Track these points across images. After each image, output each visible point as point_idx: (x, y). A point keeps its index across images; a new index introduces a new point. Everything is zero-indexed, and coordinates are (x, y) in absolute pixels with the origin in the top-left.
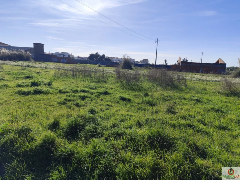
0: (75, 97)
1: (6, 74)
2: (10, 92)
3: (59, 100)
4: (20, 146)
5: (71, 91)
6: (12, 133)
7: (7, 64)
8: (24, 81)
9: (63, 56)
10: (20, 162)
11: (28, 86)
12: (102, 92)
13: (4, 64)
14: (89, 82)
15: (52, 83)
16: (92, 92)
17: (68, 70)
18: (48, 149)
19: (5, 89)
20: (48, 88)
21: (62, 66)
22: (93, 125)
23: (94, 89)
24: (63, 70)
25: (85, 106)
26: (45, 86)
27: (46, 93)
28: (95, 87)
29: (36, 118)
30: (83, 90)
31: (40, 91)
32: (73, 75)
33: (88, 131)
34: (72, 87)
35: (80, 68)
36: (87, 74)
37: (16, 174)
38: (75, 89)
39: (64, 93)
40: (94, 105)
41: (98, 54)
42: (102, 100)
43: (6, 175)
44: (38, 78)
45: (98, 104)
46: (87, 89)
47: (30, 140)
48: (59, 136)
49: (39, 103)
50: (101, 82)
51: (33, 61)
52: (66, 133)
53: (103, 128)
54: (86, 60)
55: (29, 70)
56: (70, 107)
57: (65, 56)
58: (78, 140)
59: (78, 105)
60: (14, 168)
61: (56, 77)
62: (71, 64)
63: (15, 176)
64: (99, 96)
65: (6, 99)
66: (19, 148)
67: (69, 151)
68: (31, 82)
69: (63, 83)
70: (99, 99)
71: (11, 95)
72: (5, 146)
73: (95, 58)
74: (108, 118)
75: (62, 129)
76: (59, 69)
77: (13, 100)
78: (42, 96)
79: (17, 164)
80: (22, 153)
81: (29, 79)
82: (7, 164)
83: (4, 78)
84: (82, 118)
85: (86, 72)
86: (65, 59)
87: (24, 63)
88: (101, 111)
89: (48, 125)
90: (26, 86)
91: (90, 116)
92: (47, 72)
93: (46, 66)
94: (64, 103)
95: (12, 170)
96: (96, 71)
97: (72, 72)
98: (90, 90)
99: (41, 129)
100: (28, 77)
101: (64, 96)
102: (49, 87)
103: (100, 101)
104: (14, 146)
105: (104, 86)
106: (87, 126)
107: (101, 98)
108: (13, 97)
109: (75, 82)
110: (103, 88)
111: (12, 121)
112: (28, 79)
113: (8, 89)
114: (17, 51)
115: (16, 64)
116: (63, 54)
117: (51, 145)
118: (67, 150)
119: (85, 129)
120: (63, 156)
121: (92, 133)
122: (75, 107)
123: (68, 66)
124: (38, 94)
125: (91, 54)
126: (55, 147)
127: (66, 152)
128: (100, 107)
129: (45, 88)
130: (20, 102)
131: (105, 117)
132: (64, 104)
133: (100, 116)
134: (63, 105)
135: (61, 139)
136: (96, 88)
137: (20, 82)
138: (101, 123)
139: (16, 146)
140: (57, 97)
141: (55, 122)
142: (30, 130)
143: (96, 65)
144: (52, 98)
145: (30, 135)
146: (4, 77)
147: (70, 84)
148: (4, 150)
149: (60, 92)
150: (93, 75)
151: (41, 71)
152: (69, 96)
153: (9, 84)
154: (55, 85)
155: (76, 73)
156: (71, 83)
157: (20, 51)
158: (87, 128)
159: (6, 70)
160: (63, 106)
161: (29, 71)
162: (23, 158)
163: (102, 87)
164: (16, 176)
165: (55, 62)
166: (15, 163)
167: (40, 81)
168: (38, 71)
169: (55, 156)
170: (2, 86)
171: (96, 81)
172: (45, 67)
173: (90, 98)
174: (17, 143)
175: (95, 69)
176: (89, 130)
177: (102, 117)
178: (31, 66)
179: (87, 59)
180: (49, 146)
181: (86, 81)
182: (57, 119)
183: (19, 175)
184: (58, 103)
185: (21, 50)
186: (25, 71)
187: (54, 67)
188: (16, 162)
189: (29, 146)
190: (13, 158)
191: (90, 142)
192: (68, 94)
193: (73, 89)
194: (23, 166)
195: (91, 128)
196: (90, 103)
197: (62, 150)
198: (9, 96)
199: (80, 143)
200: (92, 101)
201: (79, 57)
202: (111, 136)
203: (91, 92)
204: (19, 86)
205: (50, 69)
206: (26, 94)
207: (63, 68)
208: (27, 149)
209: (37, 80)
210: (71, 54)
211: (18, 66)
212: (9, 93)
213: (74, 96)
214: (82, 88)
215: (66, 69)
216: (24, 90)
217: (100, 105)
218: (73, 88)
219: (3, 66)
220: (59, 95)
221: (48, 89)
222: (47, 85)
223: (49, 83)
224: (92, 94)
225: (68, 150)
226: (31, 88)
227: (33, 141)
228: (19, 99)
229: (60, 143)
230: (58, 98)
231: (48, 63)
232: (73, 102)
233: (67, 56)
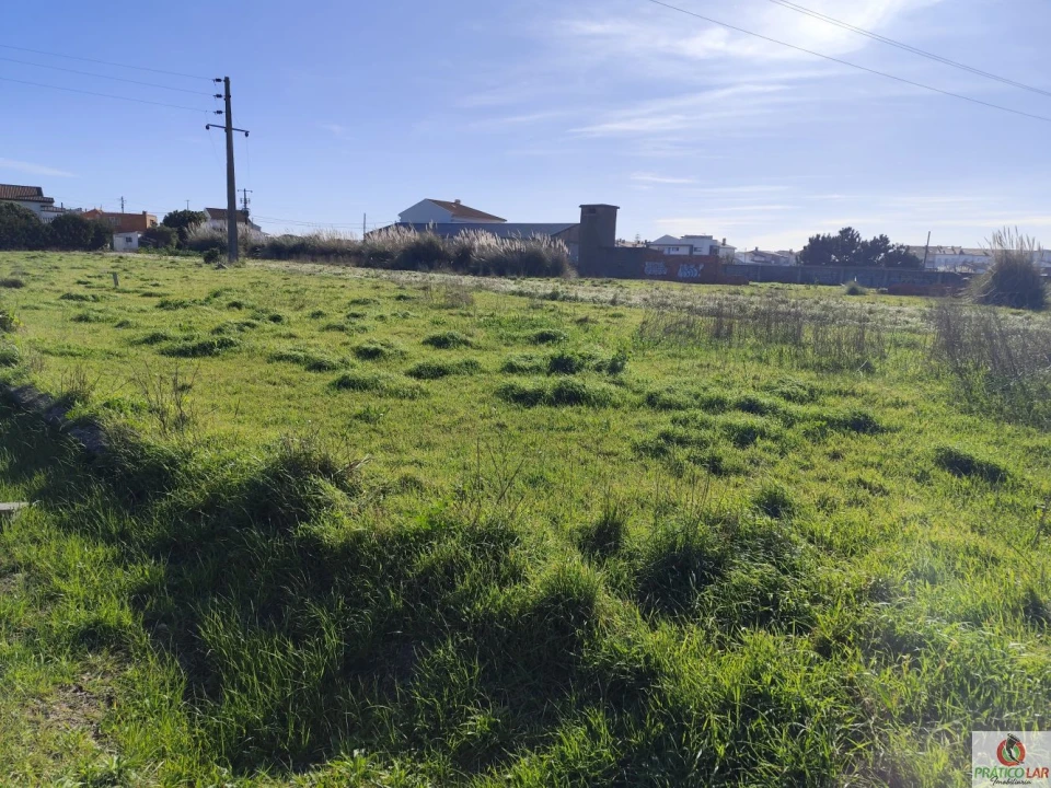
0: (707, 428)
1: (479, 326)
2: (480, 389)
3: (639, 437)
4: (474, 591)
5: (696, 403)
6: (453, 536)
7: (487, 289)
8: (530, 351)
9: (691, 252)
10: (465, 651)
11: (538, 370)
12: (841, 416)
13: (479, 288)
14: (787, 364)
15: (623, 364)
16: (791, 415)
17: (699, 312)
18: (562, 629)
19: (467, 375)
20: (606, 381)
21: (676, 293)
22: (769, 568)
23: (802, 401)
24: (680, 308)
25: (747, 474)
26: (595, 375)
27: (597, 401)
28: (811, 391)
29: (545, 495)
30: (750, 401)
31: (577, 392)
32: (718, 335)
33: (737, 589)
34: (704, 383)
35: (752, 303)
36: (779, 330)
37: (446, 691)
38: (715, 392)
39: (667, 406)
40: (792, 477)
41: (852, 235)
42: (835, 456)
43: (417, 688)
44: (580, 342)
45: (812, 473)
46: (765, 399)
47: (506, 578)
48: (613, 584)
49: (563, 439)
50: (847, 371)
51: (573, 274)
52: (640, 579)
53: (813, 590)
54: (791, 267)
55: (551, 311)
56: (677, 471)
57: (696, 249)
58: (688, 618)
59: (715, 467)
60: (442, 669)
61: (645, 339)
62: (720, 286)
63: (440, 698)
64: (824, 434)
65: (462, 414)
66: (469, 597)
67: (642, 656)
68: (552, 358)
69: (669, 365)
70: (819, 450)
71: (482, 401)
72: (426, 581)
73: (833, 257)
74: (851, 546)
75: (631, 556)
76: (665, 305)
77: (482, 417)
78: (579, 413)
79: (453, 657)
80: (476, 622)
81: (548, 346)
82: (422, 648)
83: (469, 339)
84: (719, 526)
85: (777, 322)
86: (697, 266)
87: (542, 285)
88: (822, 507)
89: (580, 531)
90: (531, 369)
91: (757, 523)
92: (615, 320)
93: (615, 296)
94: (658, 452)
95: (436, 672)
96: (831, 315)
97: (711, 321)
98: (783, 405)
99: (551, 542)
100: (544, 338)
101: (663, 423)
102: (610, 378)
103: (825, 461)
104: (453, 587)
105: (858, 391)
106: (735, 564)
107: (831, 448)
108: (484, 409)
109: (719, 364)
110: (848, 401)
111: (461, 495)
112: (543, 346)
113: (474, 379)
114: (525, 239)
115: (514, 287)
116: (691, 242)
117: (576, 614)
118: (634, 650)
119: (724, 578)
120: (615, 671)
121: (757, 602)
122: (699, 471)
123: (704, 295)
124: (567, 403)
125: (818, 236)
126: (589, 627)
127: (630, 660)
128: (818, 489)
129: (593, 383)
130: (502, 426)
131: (837, 541)
132: (657, 456)
133: (812, 533)
134: (652, 457)
135: (619, 601)
136: (812, 396)
137: (516, 354)
138: (809, 563)
139: (460, 587)
140: (636, 420)
141: (605, 523)
142: (512, 536)
143: (834, 288)
144: (616, 424)
145: (512, 557)
146: (471, 336)
147: (698, 369)
148: (424, 594)
149: (652, 401)
150: (808, 335)
151: (592, 314)
152: (685, 422)
153: (481, 359)
154: (634, 370)
155: (731, 325)
156: (701, 366)
157: (534, 239)
158: (736, 576)
159: (481, 311)
160: (652, 462)
161: (553, 314)
162: (475, 639)
163: (846, 394)
164: (445, 700)
165: (653, 277)
166: (446, 652)
167: (580, 355)
168: (581, 314)
169: (585, 663)
170: (459, 365)
171: (819, 364)
172: (611, 297)
173: (775, 439)
174: (463, 579)
175: (825, 308)
176: (742, 588)
177: (821, 540)
178: (561, 296)
179: (793, 262)
180: (568, 618)
181: (773, 360)
182: (615, 514)
183: (453, 699)
184: (635, 448)
185: (538, 237)
186: (537, 316)
187: (645, 300)
188: (450, 647)
189: (499, 596)
190: (444, 628)
191: (741, 642)
192: (682, 414)
193: (704, 395)
194: (471, 670)
195: (755, 581)
196: (774, 464)
197: (612, 644)
198: (473, 403)
199: (695, 635)
200: (783, 453)
201: (756, 253)
202: (850, 638)
203: (785, 412)
204: (511, 368)
205: (630, 306)
206: (527, 399)
207: (681, 303)
208: (493, 610)
209: (571, 350)
210: (724, 240)
211: (521, 294)
212: (475, 391)
213: (704, 425)
214: (744, 393)
215: (690, 308)
216: (522, 385)
217: (824, 479)
218: (705, 389)
219: (475, 295)
220: (645, 416)
221: (605, 385)
222: (604, 372)
223: (614, 361)
224: (790, 421)
225: (638, 653)
226: (550, 378)
227: (515, 584)
228: (503, 416)
229: (610, 615)
230: (640, 426)
231: (625, 282)
232: (696, 452)
233: (706, 252)
